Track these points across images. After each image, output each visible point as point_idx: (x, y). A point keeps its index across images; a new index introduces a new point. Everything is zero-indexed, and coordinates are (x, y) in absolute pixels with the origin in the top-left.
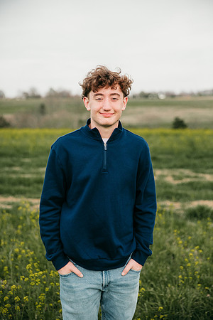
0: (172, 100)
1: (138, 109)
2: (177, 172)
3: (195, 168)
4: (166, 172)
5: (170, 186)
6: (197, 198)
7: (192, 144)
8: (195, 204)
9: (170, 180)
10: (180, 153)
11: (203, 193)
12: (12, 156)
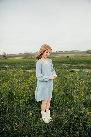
0: (66, 52)
1: (59, 54)
2: (67, 65)
3: (71, 64)
4: (65, 65)
5: (66, 67)
6: (71, 69)
7: (70, 60)
8: (71, 70)
9: (66, 66)
10: (68, 61)
11: (73, 68)
12: (33, 63)
